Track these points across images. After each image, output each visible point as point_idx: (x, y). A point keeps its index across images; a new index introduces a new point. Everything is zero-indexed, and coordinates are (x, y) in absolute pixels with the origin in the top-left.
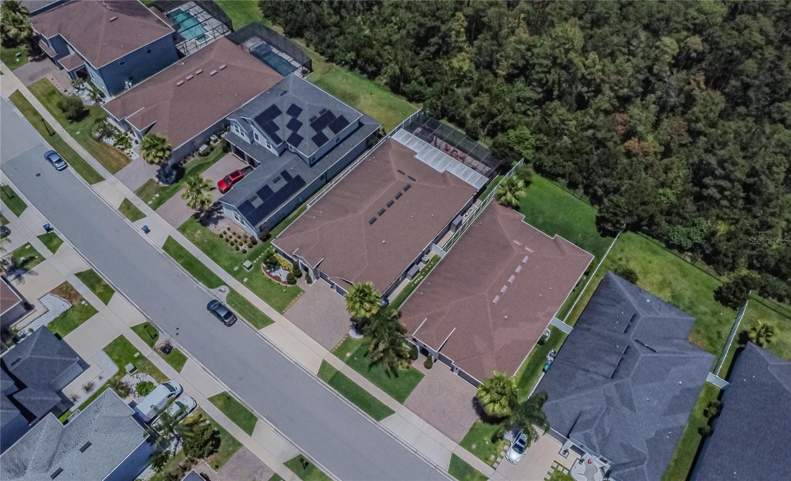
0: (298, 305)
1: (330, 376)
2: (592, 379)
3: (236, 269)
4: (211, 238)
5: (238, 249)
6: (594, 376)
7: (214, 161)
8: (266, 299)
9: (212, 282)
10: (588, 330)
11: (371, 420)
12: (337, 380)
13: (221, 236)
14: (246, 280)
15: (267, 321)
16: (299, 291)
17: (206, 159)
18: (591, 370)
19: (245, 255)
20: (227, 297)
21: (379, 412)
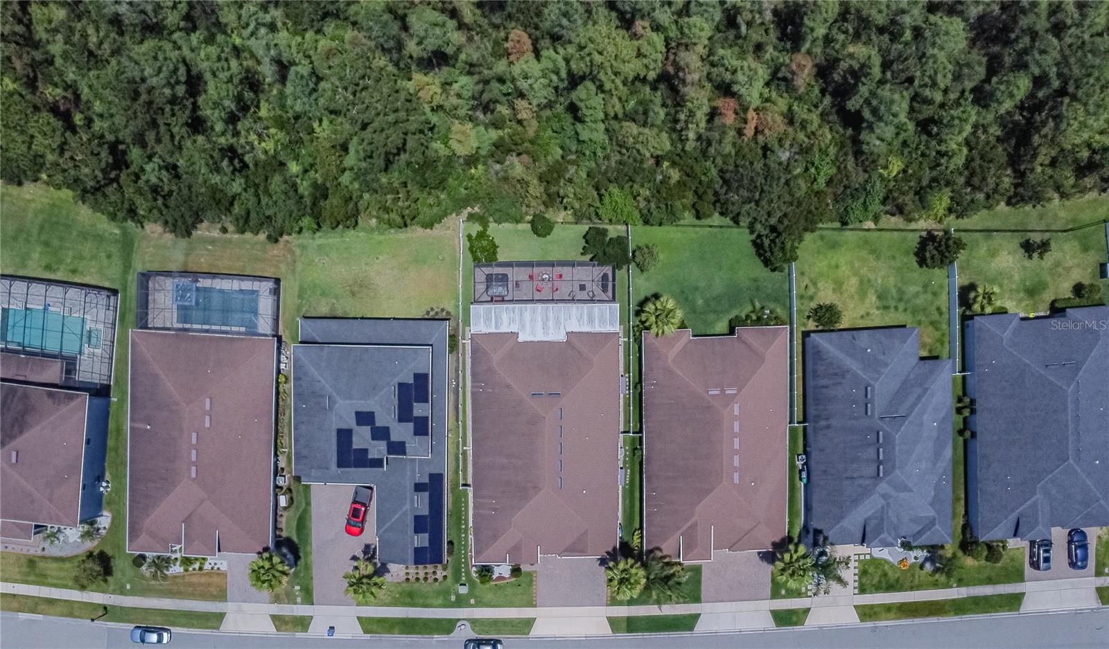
0: (541, 587)
1: (624, 625)
2: (860, 486)
3: (453, 598)
4: (400, 589)
5: (436, 580)
6: (861, 481)
7: (308, 504)
8: (510, 604)
9: (447, 626)
10: (828, 427)
11: (686, 634)
12: (632, 625)
13: (408, 579)
14: (472, 601)
15: (529, 623)
16: (530, 574)
17: (298, 508)
18: (855, 475)
19: (449, 580)
20: (473, 630)
21: (686, 623)
